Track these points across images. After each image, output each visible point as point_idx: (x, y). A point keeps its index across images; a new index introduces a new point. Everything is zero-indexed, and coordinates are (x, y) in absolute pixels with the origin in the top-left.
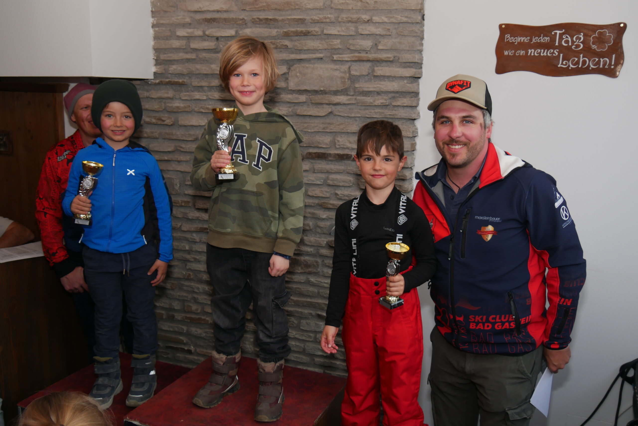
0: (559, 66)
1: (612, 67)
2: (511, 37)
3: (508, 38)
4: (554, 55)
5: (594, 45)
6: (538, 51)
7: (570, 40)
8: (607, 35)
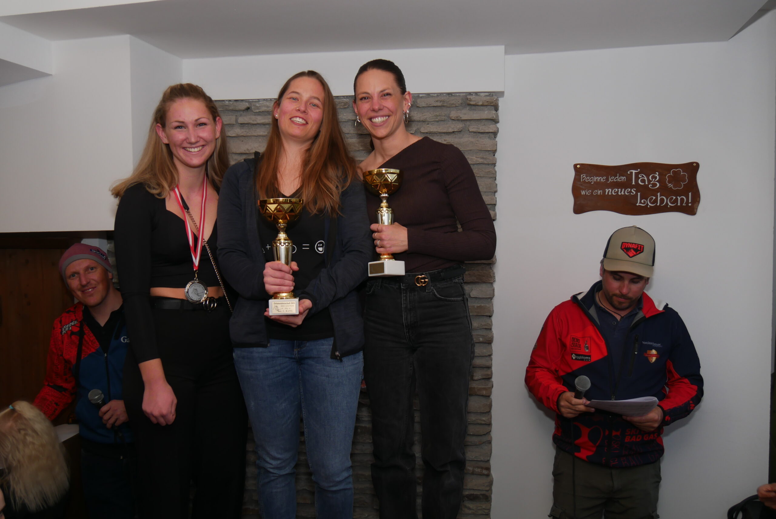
0: (637, 205)
1: (690, 205)
2: (587, 176)
3: (584, 178)
4: (632, 194)
5: (669, 184)
6: (615, 190)
7: (646, 179)
8: (682, 174)
